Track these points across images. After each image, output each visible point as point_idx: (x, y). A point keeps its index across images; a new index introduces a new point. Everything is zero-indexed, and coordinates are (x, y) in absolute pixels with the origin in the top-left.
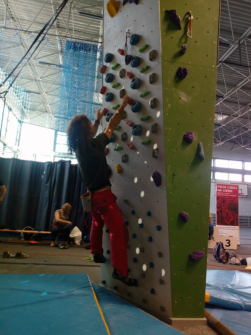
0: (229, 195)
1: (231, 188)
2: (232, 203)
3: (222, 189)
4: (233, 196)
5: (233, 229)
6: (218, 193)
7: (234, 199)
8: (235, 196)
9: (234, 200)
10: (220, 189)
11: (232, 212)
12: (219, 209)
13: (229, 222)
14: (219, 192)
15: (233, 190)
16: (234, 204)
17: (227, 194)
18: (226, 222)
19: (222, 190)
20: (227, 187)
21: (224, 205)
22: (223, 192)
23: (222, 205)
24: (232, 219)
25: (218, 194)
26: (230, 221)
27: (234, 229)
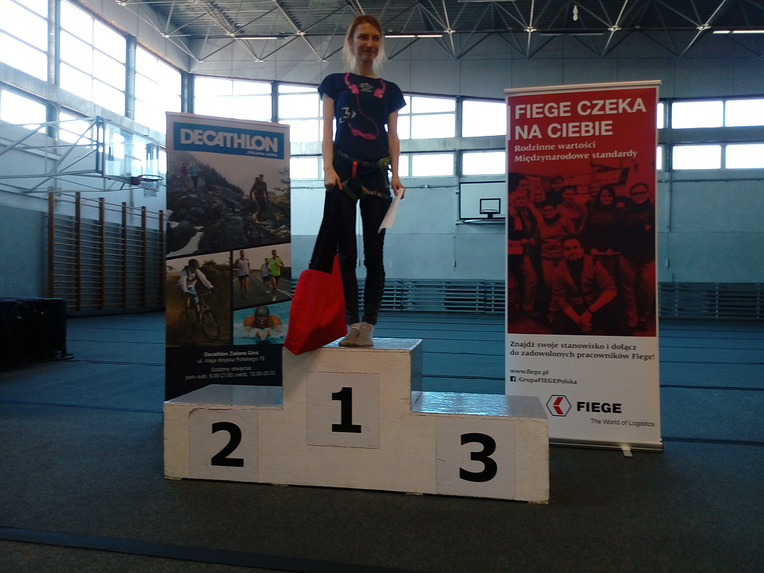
0: (590, 151)
1: (603, 108)
2: (606, 200)
3: (543, 123)
4: (615, 154)
6: (517, 148)
7: (625, 172)
8: (631, 153)
9: (622, 182)
10: (531, 122)
11: (609, 252)
12: (524, 241)
13: (586, 317)
14: (522, 142)
15: (619, 120)
16: (621, 205)
17: (574, 151)
18: (569, 311)
19: (544, 131)
20: (573, 109)
21: (558, 216)
22: (546, 140)
23: (540, 219)
24: (608, 296)
25: (519, 154)
26: (594, 307)
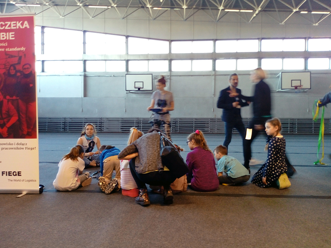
2: (13, 72)
4: (16, 49)
5: (19, 146)
8: (23, 49)
9: (19, 63)
11: (14, 98)
13: (5, 129)
16: (19, 74)
24: (14, 119)
27: (22, 146)
